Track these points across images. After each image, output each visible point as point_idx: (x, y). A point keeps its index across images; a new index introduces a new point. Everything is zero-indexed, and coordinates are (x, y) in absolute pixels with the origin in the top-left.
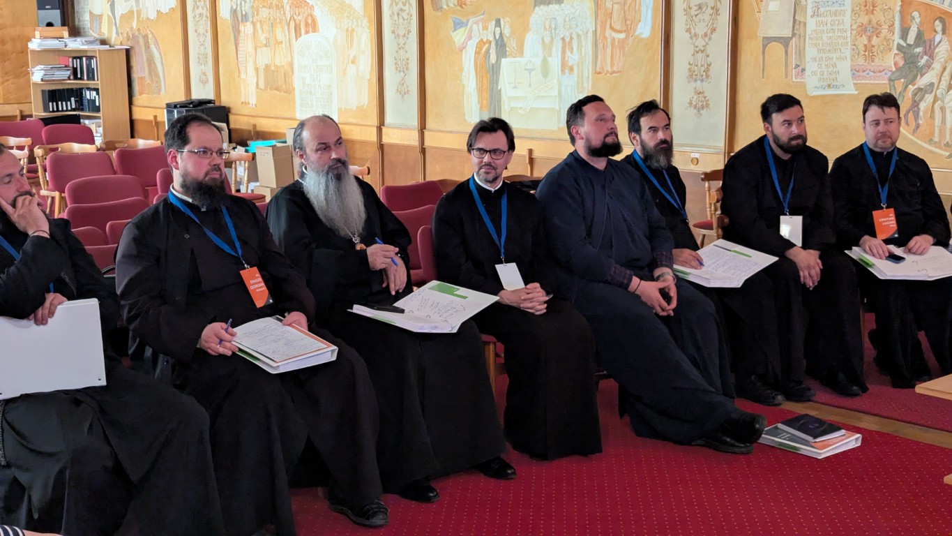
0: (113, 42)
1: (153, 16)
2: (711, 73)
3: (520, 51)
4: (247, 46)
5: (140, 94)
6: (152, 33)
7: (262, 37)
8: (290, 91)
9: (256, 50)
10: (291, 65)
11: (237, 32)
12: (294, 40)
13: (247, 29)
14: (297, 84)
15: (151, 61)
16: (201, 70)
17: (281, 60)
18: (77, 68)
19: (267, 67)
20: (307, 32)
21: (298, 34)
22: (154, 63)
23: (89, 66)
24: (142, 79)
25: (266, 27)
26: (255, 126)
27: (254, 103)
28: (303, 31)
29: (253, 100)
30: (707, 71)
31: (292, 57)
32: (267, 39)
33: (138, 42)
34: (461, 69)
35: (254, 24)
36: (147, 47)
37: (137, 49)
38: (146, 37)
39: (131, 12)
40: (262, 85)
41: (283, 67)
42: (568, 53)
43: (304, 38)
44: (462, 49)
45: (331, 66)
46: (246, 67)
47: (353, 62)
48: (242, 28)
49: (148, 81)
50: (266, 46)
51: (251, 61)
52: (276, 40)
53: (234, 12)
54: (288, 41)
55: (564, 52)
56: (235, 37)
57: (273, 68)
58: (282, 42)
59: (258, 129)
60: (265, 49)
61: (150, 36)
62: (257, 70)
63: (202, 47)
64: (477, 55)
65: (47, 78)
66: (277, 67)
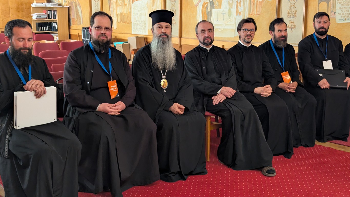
0: (63, 5)
2: (297, 14)
3: (220, 6)
4: (114, 6)
5: (73, 25)
6: (78, 1)
7: (119, 2)
8: (130, 23)
9: (117, 7)
10: (130, 13)
11: (110, 0)
12: (132, 3)
14: (132, 20)
15: (77, 12)
17: (126, 11)
18: (49, 15)
19: (121, 14)
21: (133, 1)
22: (79, 13)
23: (54, 14)
24: (74, 19)
26: (116, 37)
27: (116, 28)
30: (295, 13)
31: (131, 10)
32: (121, 3)
33: (73, 5)
34: (196, 14)
36: (76, 6)
37: (72, 7)
38: (75, 3)
40: (119, 21)
41: (127, 14)
42: (239, 7)
43: (136, 2)
44: (197, 6)
45: (146, 13)
46: (113, 14)
49: (76, 19)
50: (121, 6)
51: (115, 11)
52: (125, 3)
54: (129, 4)
55: (237, 7)
56: (109, 2)
57: (123, 14)
58: (127, 4)
59: (117, 38)
62: (117, 15)
63: (97, 6)
64: (203, 8)
65: (38, 18)
66: (125, 14)
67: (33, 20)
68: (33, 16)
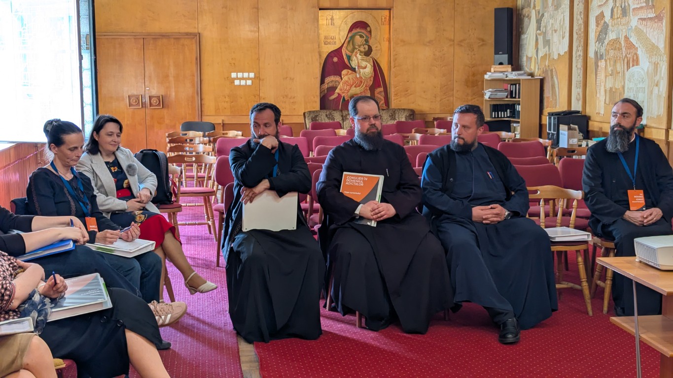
0: (535, 74)
1: (556, 57)
4: (602, 75)
5: (547, 108)
6: (555, 68)
7: (610, 69)
9: (606, 78)
10: (623, 87)
11: (597, 66)
12: (626, 71)
13: (602, 64)
15: (553, 86)
16: (576, 91)
17: (618, 85)
18: (513, 91)
19: (611, 89)
20: (633, 66)
21: (628, 67)
22: (555, 88)
24: (547, 98)
25: (612, 63)
26: (601, 128)
27: (603, 113)
28: (631, 65)
29: (602, 112)
31: (624, 83)
32: (612, 70)
33: (548, 74)
35: (606, 61)
36: (552, 77)
37: (547, 78)
38: (552, 71)
39: (546, 55)
40: (607, 102)
41: (619, 89)
43: (632, 69)
45: (644, 88)
46: (600, 89)
47: (657, 85)
48: (599, 64)
49: (551, 99)
50: (611, 75)
51: (603, 84)
52: (617, 71)
53: (596, 53)
54: (623, 72)
56: (596, 69)
57: (614, 90)
58: (619, 72)
59: (603, 130)
60: (610, 77)
61: (554, 70)
62: (605, 91)
63: (579, 77)
65: (492, 97)
66: (616, 89)
67: (486, 100)
68: (485, 94)
